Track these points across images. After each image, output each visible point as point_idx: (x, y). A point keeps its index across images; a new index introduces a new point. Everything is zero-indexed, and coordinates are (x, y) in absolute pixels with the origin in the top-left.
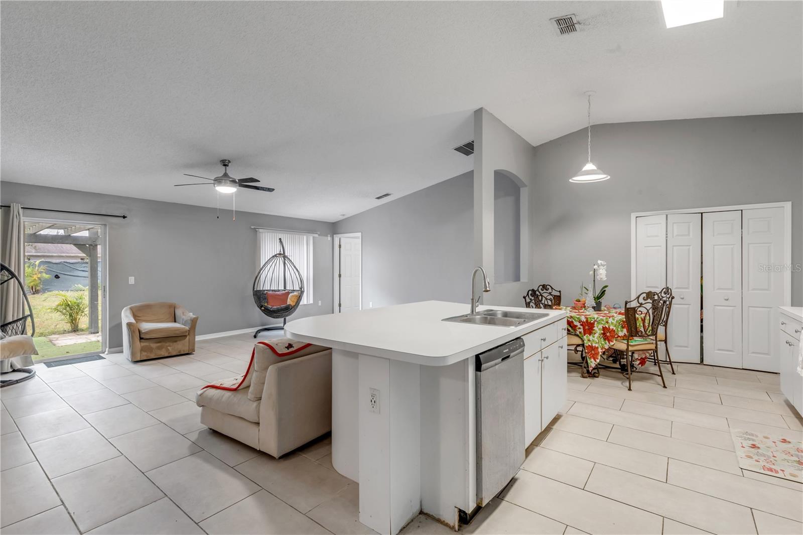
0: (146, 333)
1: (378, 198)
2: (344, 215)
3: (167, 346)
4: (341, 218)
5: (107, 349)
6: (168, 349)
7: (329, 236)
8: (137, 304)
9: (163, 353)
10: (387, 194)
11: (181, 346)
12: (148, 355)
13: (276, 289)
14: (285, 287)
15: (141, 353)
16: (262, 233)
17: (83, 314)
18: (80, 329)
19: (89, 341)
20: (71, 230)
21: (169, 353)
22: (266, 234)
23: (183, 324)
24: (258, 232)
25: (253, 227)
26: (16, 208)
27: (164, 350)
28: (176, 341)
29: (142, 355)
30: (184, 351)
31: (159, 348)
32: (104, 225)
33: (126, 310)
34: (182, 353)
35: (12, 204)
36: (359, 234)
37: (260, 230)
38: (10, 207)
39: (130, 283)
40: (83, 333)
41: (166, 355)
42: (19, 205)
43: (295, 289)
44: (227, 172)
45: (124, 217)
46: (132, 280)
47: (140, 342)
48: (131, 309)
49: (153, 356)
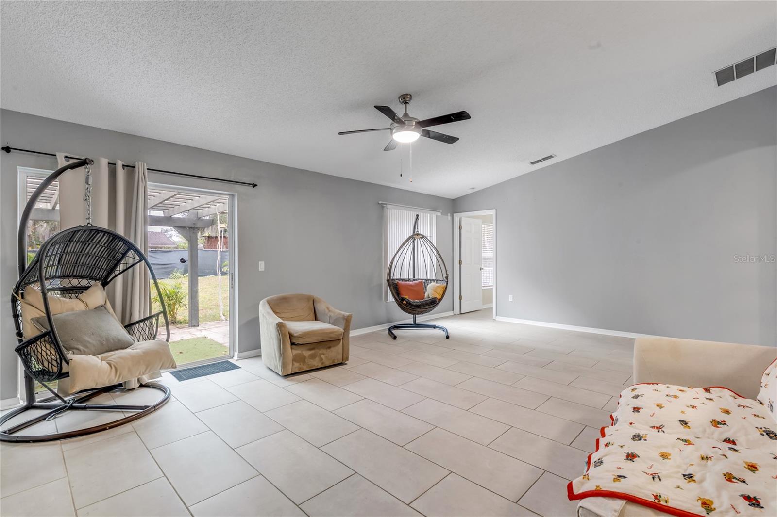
0: (299, 337)
1: (533, 163)
2: (473, 188)
3: (321, 354)
4: (470, 191)
5: (236, 354)
6: (322, 359)
7: (449, 215)
8: (273, 296)
9: (316, 363)
10: (551, 156)
11: (335, 353)
12: (302, 366)
13: (406, 278)
14: (414, 277)
15: (293, 364)
16: (390, 209)
17: (181, 304)
18: (178, 322)
19: (195, 337)
20: (173, 210)
21: (322, 363)
22: (393, 210)
23: (333, 324)
24: (385, 208)
25: (380, 202)
26: (141, 168)
27: (317, 359)
28: (330, 348)
29: (294, 367)
30: (338, 360)
31: (312, 357)
32: (232, 195)
33: (264, 304)
34: (336, 362)
35: (137, 163)
36: (492, 212)
37: (388, 205)
38: (134, 167)
39: (260, 270)
40: (182, 325)
41: (320, 366)
42: (145, 165)
43: (429, 278)
44: (408, 112)
45: (254, 186)
46: (262, 266)
47: (292, 348)
48: (269, 302)
49: (305, 369)
